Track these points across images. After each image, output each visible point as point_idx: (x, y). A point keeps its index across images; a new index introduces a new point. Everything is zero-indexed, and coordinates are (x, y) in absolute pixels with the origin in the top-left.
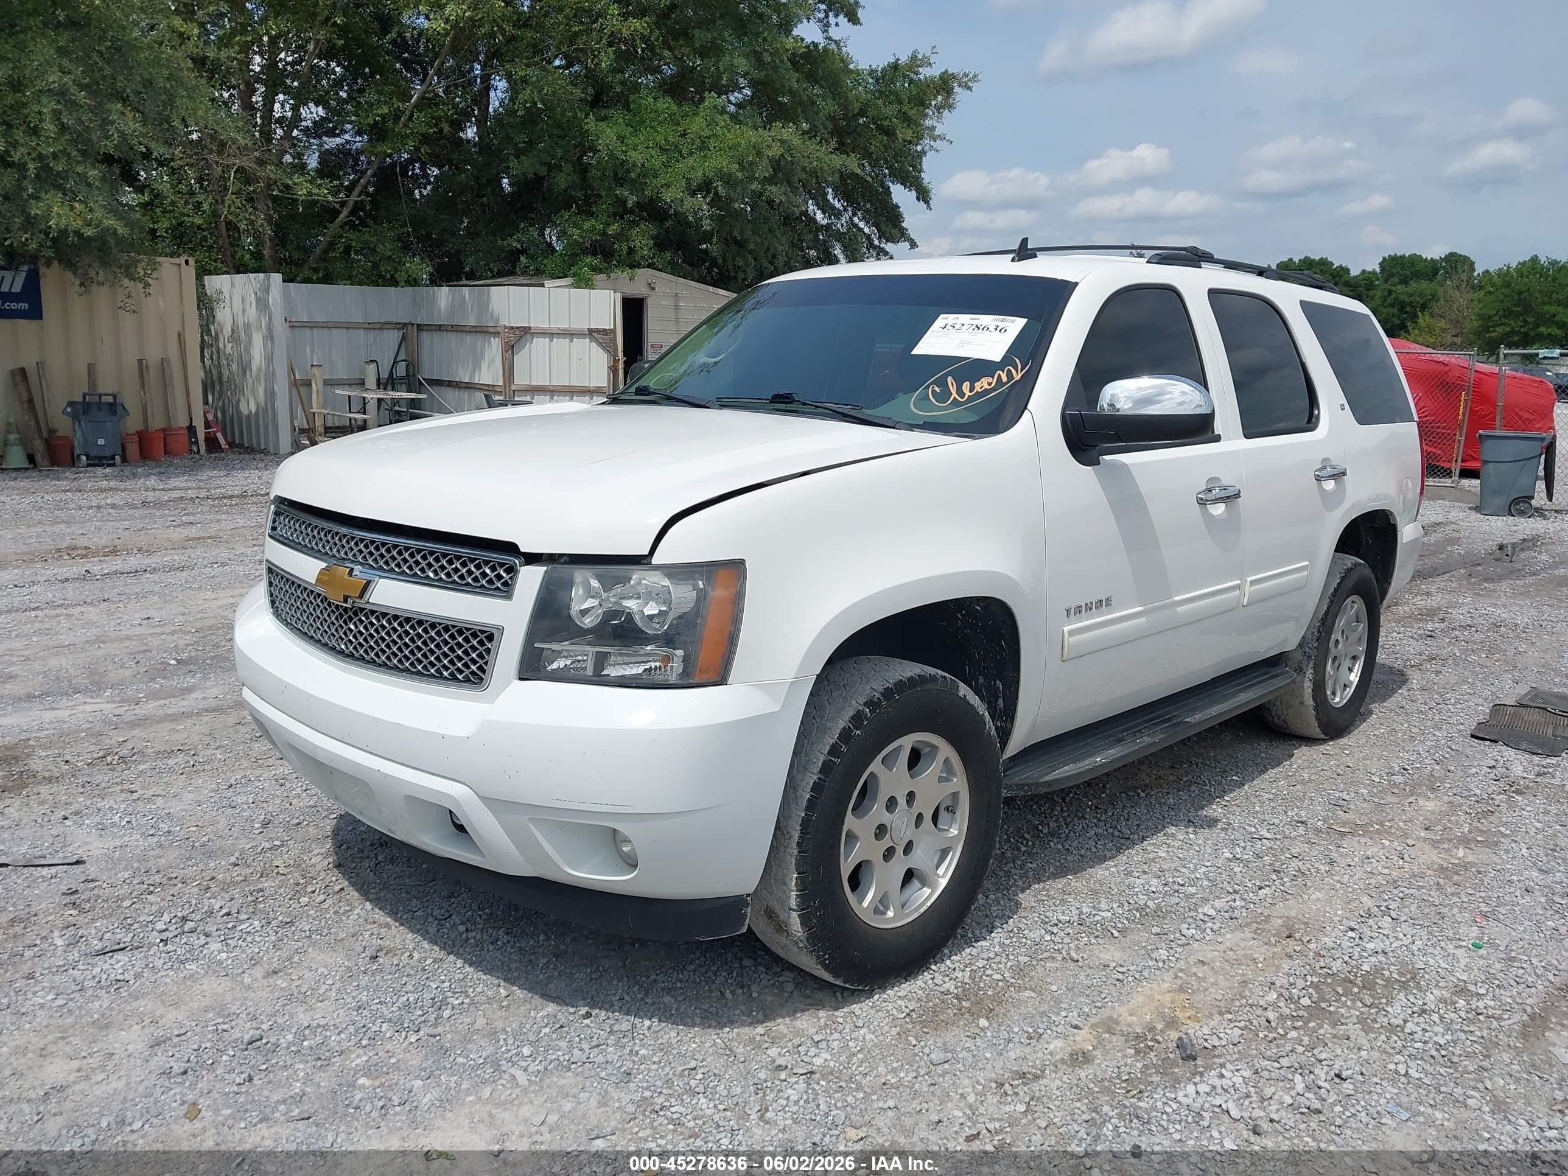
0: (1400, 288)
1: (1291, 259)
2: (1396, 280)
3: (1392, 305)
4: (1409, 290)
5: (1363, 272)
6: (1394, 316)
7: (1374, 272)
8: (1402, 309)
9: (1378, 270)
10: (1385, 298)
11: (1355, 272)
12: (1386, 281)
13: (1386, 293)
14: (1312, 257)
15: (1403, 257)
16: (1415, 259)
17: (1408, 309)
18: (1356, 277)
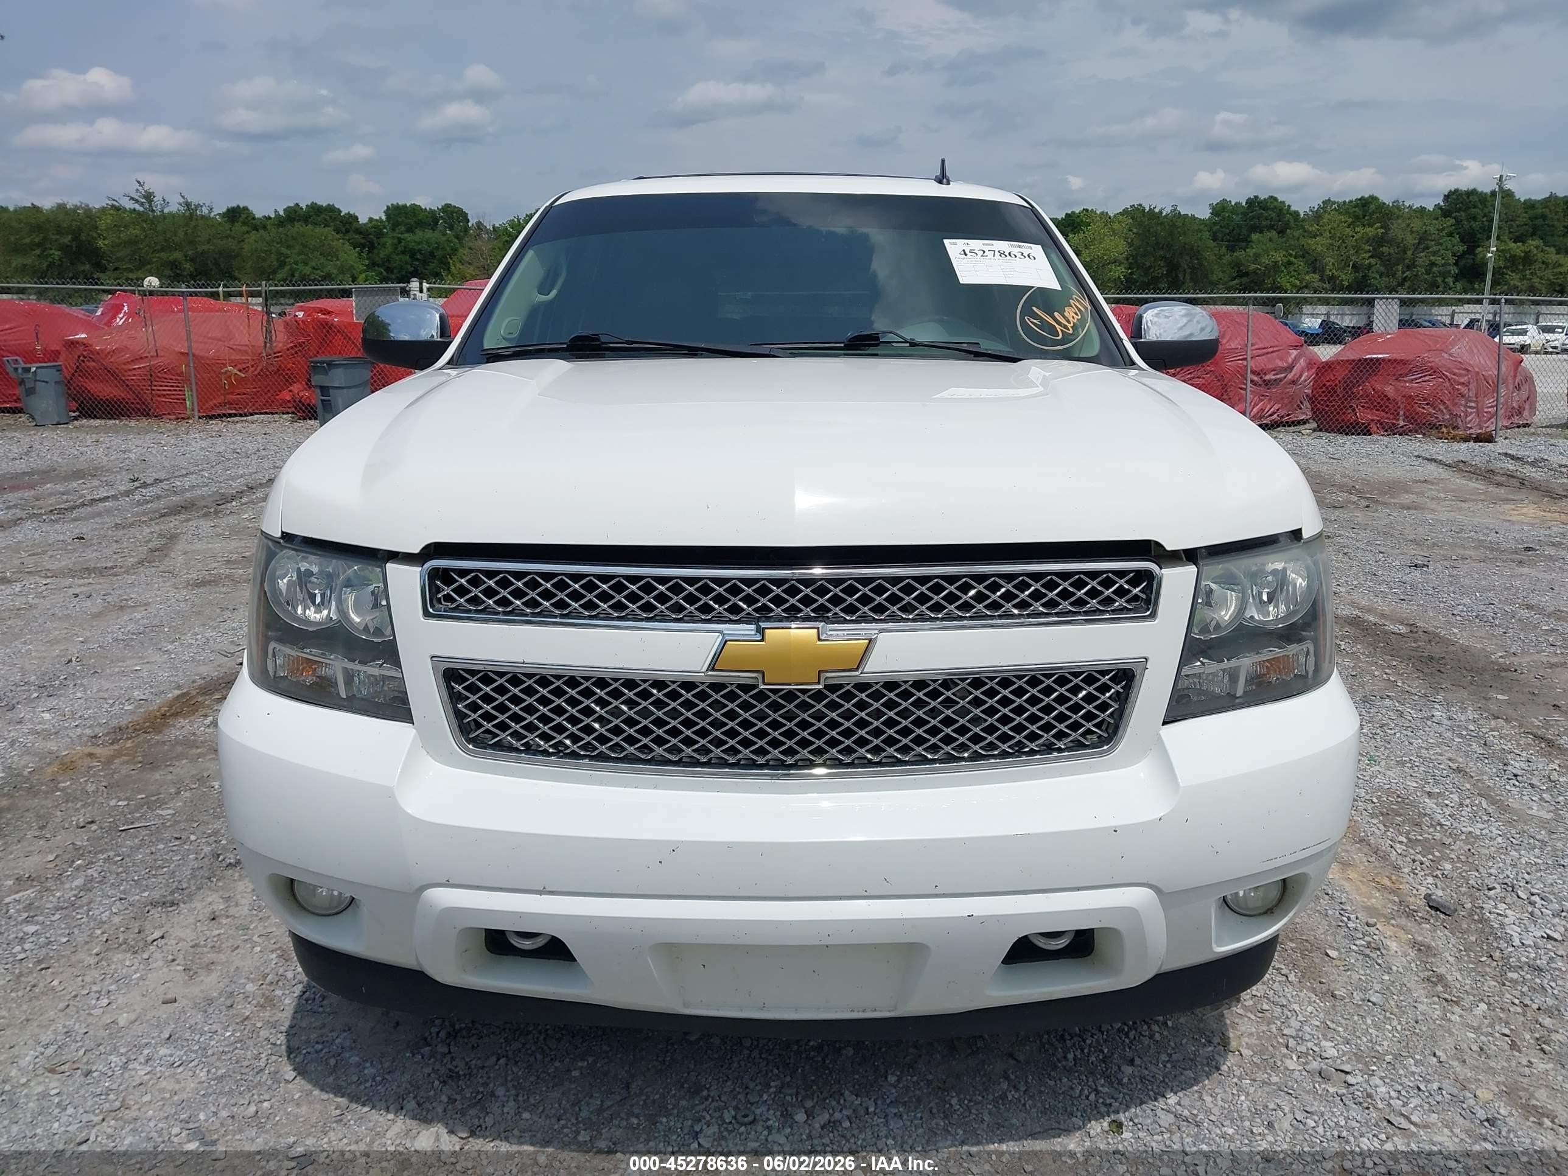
0: (408, 236)
1: (297, 205)
2: (403, 228)
3: (403, 253)
4: (416, 238)
5: (371, 219)
6: (406, 263)
7: (381, 220)
8: (413, 256)
9: (384, 218)
10: (395, 246)
11: (363, 219)
12: (393, 230)
13: (396, 241)
14: (319, 203)
15: (405, 206)
16: (415, 210)
17: (419, 256)
18: (365, 225)
